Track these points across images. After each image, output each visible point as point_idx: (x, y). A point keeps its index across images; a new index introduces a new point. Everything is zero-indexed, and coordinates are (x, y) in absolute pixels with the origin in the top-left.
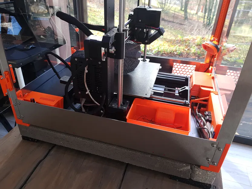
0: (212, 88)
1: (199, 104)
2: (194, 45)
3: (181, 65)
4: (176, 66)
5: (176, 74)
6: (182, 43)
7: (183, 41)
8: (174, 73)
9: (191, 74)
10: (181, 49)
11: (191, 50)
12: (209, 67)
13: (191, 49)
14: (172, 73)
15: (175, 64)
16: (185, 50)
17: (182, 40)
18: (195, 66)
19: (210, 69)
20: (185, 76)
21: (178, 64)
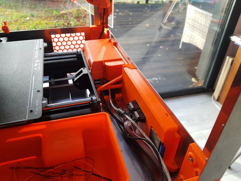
0: (120, 60)
1: (109, 90)
2: (72, 18)
3: (63, 35)
4: (56, 40)
5: (60, 52)
6: (60, 18)
7: (60, 16)
8: (57, 51)
9: (82, 46)
10: (60, 24)
11: (71, 24)
12: (103, 30)
13: (71, 22)
14: (55, 51)
15: (53, 36)
16: (65, 25)
17: (58, 15)
18: (83, 34)
19: (105, 32)
20: (75, 50)
21: (58, 36)
